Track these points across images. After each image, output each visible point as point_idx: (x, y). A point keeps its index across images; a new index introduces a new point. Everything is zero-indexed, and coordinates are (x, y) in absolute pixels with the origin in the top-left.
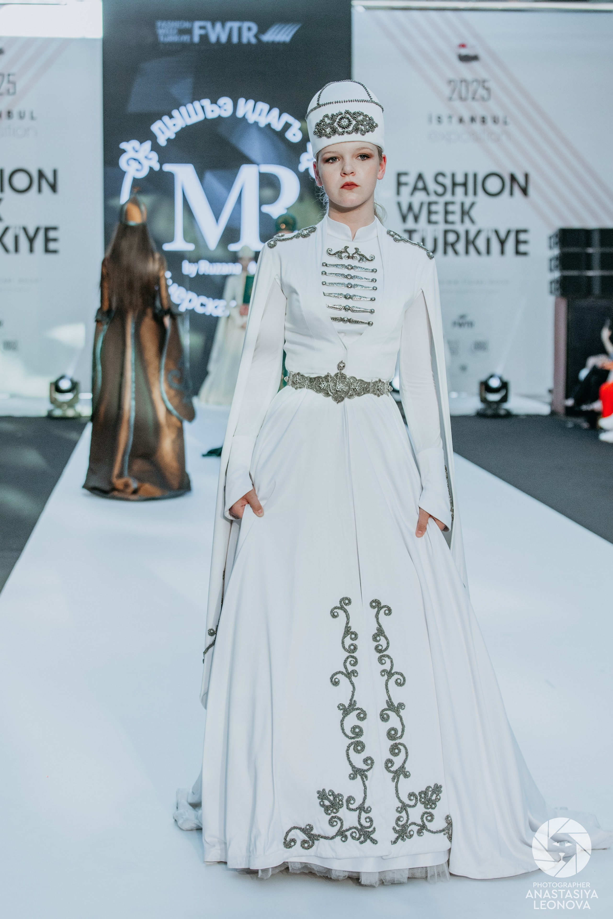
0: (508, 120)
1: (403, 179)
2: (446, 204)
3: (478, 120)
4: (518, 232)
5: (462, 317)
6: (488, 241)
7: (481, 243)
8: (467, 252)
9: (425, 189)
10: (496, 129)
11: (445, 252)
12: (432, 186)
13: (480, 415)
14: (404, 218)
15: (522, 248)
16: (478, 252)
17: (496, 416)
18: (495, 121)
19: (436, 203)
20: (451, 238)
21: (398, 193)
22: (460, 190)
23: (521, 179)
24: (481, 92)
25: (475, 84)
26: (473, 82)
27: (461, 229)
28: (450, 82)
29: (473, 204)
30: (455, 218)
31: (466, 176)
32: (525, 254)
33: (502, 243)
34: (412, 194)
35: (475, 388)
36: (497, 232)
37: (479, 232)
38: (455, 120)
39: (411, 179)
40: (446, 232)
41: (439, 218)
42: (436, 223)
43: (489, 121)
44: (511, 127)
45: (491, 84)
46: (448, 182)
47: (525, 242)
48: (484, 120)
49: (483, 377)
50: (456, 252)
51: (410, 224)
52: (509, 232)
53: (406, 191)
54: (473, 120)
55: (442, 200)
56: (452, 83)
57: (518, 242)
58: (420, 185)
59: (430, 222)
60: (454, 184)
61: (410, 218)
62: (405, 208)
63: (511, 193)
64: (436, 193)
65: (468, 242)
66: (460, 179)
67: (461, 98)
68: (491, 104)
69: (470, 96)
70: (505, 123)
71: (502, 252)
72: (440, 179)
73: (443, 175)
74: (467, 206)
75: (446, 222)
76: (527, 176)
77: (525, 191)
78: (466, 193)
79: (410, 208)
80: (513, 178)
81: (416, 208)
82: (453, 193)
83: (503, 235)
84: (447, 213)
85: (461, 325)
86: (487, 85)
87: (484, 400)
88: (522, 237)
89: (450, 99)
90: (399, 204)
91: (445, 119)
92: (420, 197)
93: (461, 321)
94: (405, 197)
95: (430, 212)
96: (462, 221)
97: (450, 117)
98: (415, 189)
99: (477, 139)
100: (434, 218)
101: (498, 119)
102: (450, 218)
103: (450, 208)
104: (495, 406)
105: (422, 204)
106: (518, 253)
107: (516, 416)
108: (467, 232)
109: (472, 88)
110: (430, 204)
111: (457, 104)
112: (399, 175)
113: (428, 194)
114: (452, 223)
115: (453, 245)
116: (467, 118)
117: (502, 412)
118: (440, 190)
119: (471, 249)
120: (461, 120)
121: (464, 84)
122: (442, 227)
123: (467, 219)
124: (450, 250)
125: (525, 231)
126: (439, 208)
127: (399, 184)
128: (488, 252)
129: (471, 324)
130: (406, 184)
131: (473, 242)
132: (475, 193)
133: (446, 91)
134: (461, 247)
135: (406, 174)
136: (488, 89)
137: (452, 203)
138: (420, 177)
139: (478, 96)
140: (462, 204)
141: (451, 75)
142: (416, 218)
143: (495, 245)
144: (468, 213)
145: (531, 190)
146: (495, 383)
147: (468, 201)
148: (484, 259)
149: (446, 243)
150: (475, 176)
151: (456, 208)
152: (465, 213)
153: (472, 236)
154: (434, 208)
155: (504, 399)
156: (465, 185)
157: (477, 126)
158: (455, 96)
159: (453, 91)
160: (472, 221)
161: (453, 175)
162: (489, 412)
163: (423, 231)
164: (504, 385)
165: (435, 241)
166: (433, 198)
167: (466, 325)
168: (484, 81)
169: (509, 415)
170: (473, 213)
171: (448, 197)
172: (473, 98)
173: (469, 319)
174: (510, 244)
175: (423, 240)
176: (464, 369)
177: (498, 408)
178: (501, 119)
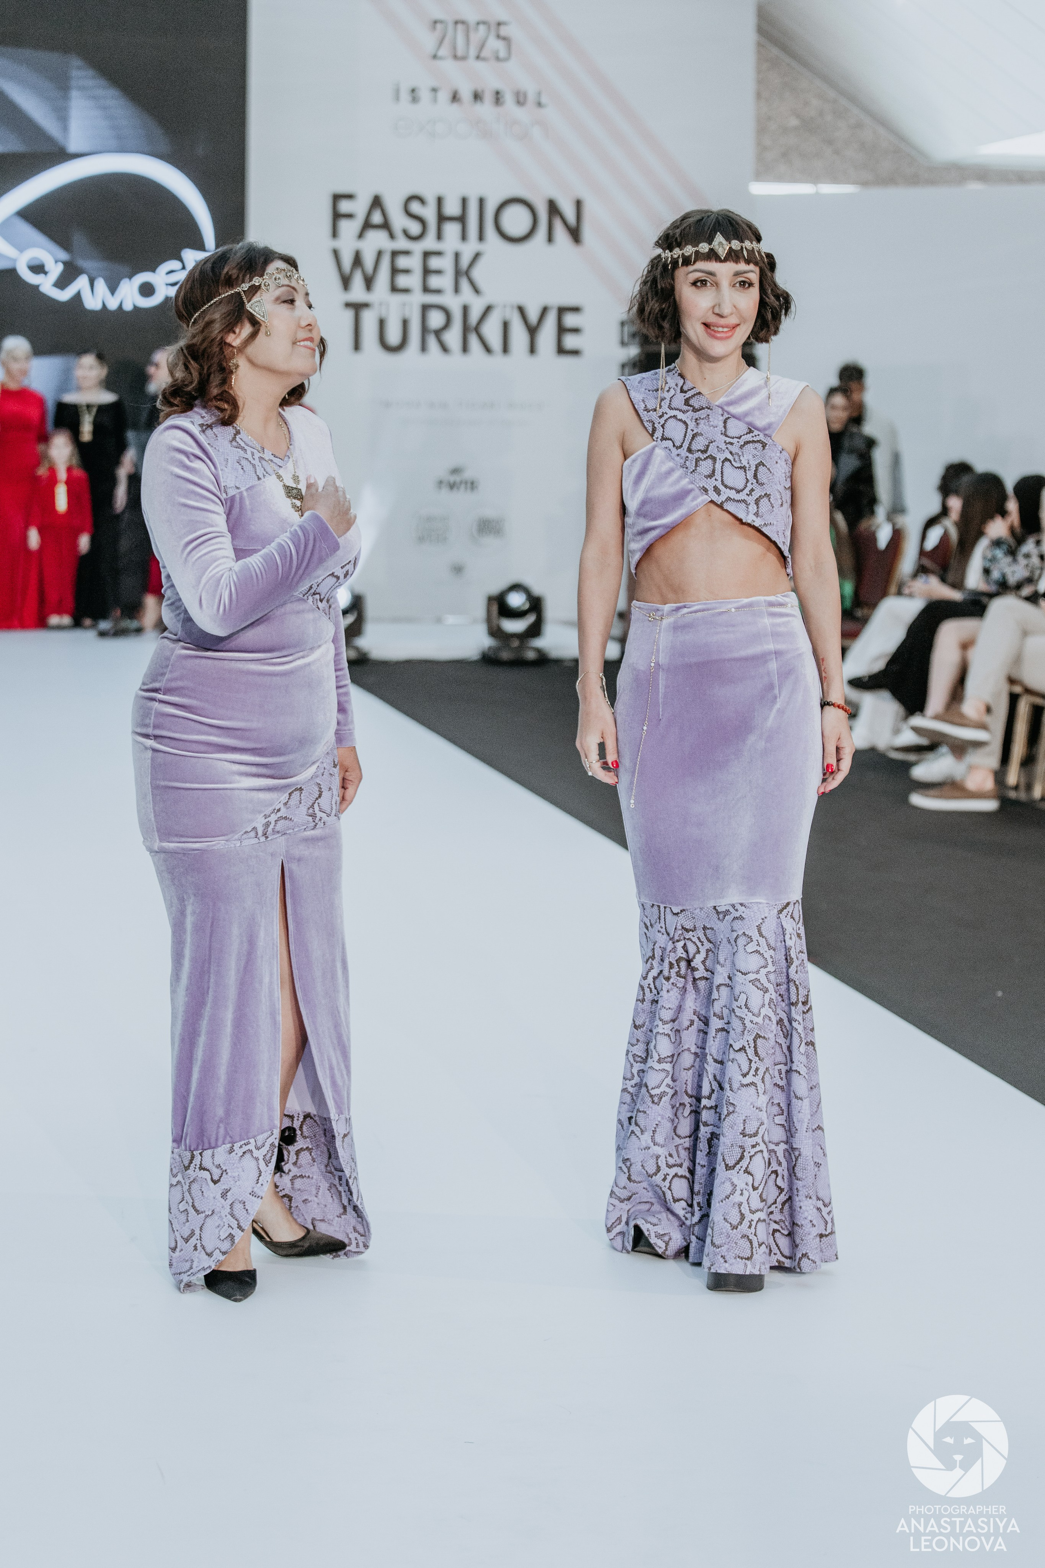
0: (544, 100)
1: (345, 206)
2: (427, 255)
3: (488, 97)
4: (562, 311)
5: (456, 471)
6: (506, 326)
7: (492, 331)
8: (465, 348)
9: (386, 226)
10: (520, 113)
11: (424, 348)
12: (399, 221)
13: (489, 660)
14: (346, 282)
15: (570, 341)
16: (488, 349)
17: (519, 663)
18: (520, 100)
19: (407, 253)
20: (436, 319)
21: (335, 234)
22: (452, 230)
23: (570, 214)
24: (493, 44)
25: (481, 29)
26: (479, 24)
27: (454, 304)
28: (436, 24)
29: (477, 256)
30: (443, 282)
31: (464, 201)
32: (575, 353)
33: (533, 331)
34: (361, 236)
35: (480, 610)
36: (521, 310)
37: (488, 309)
38: (444, 96)
39: (359, 207)
40: (425, 308)
41: (413, 281)
42: (406, 291)
43: (509, 99)
44: (550, 113)
45: (513, 30)
46: (429, 213)
47: (576, 330)
48: (498, 98)
49: (495, 588)
50: (445, 349)
51: (358, 292)
52: (545, 311)
53: (348, 228)
54: (477, 96)
55: (418, 248)
56: (439, 27)
57: (562, 330)
58: (377, 218)
59: (394, 289)
60: (442, 219)
61: (358, 281)
62: (347, 261)
63: (550, 239)
64: (406, 234)
65: (466, 329)
66: (452, 208)
67: (455, 56)
68: (513, 66)
69: (472, 51)
70: (539, 104)
71: (532, 350)
72: (415, 207)
73: (421, 200)
74: (465, 262)
75: (426, 289)
76: (579, 204)
77: (575, 234)
78: (464, 237)
79: (357, 260)
80: (553, 208)
81: (369, 261)
82: (439, 236)
83: (533, 317)
84: (427, 272)
85: (452, 486)
86: (504, 30)
87: (495, 632)
88: (570, 320)
89: (435, 56)
90: (336, 253)
91: (425, 95)
92: (377, 240)
93: (452, 479)
94: (348, 243)
95: (395, 271)
96: (457, 290)
97: (435, 91)
98: (367, 225)
99: (484, 131)
100: (402, 281)
101: (525, 95)
102: (434, 282)
103: (434, 263)
104: (516, 643)
105: (380, 254)
106: (561, 350)
107: (558, 662)
108: (465, 309)
109: (475, 37)
110: (395, 254)
111: (448, 66)
112: (337, 198)
113: (392, 236)
114: (438, 291)
115: (438, 333)
116: (466, 94)
117: (531, 655)
118: (415, 228)
119: (474, 341)
120: (455, 97)
121: (460, 29)
122: (418, 298)
123: (466, 285)
124: (432, 342)
125: (576, 310)
126: (413, 262)
127: (337, 216)
128: (506, 349)
129: (472, 485)
130: (350, 216)
131: (477, 329)
132: (481, 237)
133: (427, 41)
134: (453, 337)
135: (350, 197)
136: (506, 40)
137: (439, 253)
138: (377, 202)
139: (486, 53)
140: (457, 256)
141: (438, 14)
142: (369, 282)
143: (518, 334)
144: (467, 273)
145: (587, 232)
146: (516, 600)
147: (467, 251)
148: (498, 359)
149: (425, 330)
150: (481, 202)
151: (445, 263)
152: (461, 273)
153: (474, 316)
154: (402, 262)
155: (535, 630)
156: (462, 219)
157: (486, 109)
158: (444, 51)
159: (441, 41)
160: (477, 291)
161: (440, 201)
162: (505, 655)
163: (381, 304)
164: (536, 605)
165: (405, 323)
166: (402, 243)
167: (463, 486)
168: (500, 24)
169: (543, 660)
170: (476, 273)
171: (430, 243)
172: (479, 57)
173: (468, 475)
174: (547, 335)
175: (382, 323)
176: (458, 569)
177: (522, 647)
178: (531, 97)
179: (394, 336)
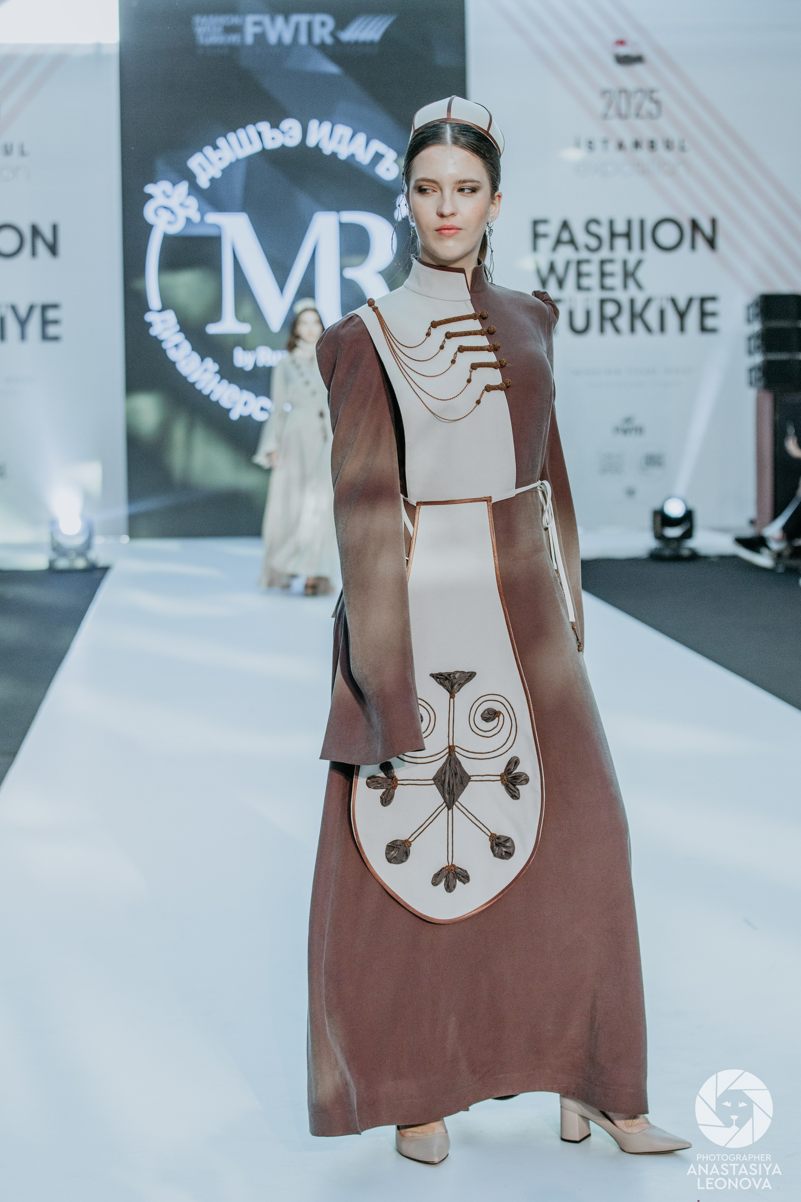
0: (687, 144)
1: (541, 229)
2: (603, 262)
3: (645, 145)
4: (703, 300)
5: (628, 420)
6: (662, 313)
7: (651, 316)
8: (632, 329)
9: (572, 242)
10: (670, 157)
11: (602, 330)
12: (582, 238)
13: (655, 557)
14: (544, 283)
15: (710, 322)
16: (648, 329)
17: (677, 558)
18: (668, 145)
19: (587, 261)
20: (610, 309)
21: (535, 248)
22: (621, 243)
23: (706, 227)
24: (648, 106)
25: (639, 95)
26: (637, 92)
27: (623, 297)
28: (604, 93)
29: (639, 263)
30: (615, 281)
31: (629, 223)
32: (713, 330)
33: (682, 315)
34: (554, 249)
35: (647, 521)
36: (674, 301)
37: (648, 302)
38: (612, 145)
39: (552, 229)
40: (603, 302)
41: (593, 281)
42: (588, 289)
43: (660, 146)
44: (691, 155)
45: (662, 95)
46: (604, 232)
47: (713, 314)
48: (652, 145)
49: (658, 503)
50: (617, 330)
52: (690, 301)
53: (545, 244)
54: (637, 145)
55: (596, 258)
56: (608, 95)
57: (703, 314)
58: (565, 236)
59: (579, 287)
60: (613, 235)
61: (552, 281)
62: (545, 269)
63: (693, 246)
64: (588, 247)
65: (632, 316)
66: (620, 227)
67: (621, 116)
68: (663, 122)
69: (633, 111)
70: (682, 149)
71: (682, 328)
72: (594, 228)
73: (596, 222)
74: (631, 266)
75: (603, 287)
76: (714, 222)
77: (711, 243)
78: (630, 247)
79: (552, 268)
80: (695, 226)
81: (560, 268)
82: (612, 247)
83: (682, 304)
84: (603, 275)
85: (625, 431)
86: (655, 96)
87: (660, 537)
88: (710, 307)
89: (605, 116)
90: (536, 264)
91: (598, 145)
92: (566, 253)
93: (626, 426)
94: (544, 255)
95: (579, 275)
96: (625, 286)
97: (605, 142)
98: (559, 242)
99: (642, 170)
100: (585, 282)
101: (672, 143)
102: (609, 282)
103: (608, 268)
104: (674, 544)
105: (568, 264)
106: (703, 329)
107: (705, 558)
108: (632, 302)
109: (634, 101)
110: (579, 263)
111: (615, 124)
112: (536, 223)
113: (577, 249)
114: (611, 289)
115: (612, 320)
116: (628, 142)
117: (685, 553)
118: (593, 243)
119: (639, 325)
120: (621, 146)
121: (623, 95)
122: (597, 294)
123: (631, 284)
124: (608, 326)
125: (713, 299)
126: (593, 268)
127: (536, 236)
128: (662, 328)
129: (640, 430)
130: (545, 236)
131: (641, 316)
132: (642, 247)
133: (600, 105)
134: (623, 322)
135: (545, 221)
136: (657, 103)
137: (611, 261)
138: (565, 225)
139: (643, 112)
140: (625, 263)
141: (605, 84)
142: (561, 283)
143: (672, 319)
144: (632, 275)
145: (720, 242)
146: (674, 512)
147: (633, 258)
148: (657, 338)
149: (603, 317)
150: (642, 223)
151: (616, 268)
152: (628, 275)
153: (639, 306)
154: (585, 268)
155: (688, 534)
156: (628, 235)
157: (643, 154)
158: (612, 112)
159: (609, 105)
160: (639, 286)
161: (611, 223)
162: (667, 552)
163: (570, 299)
164: (688, 515)
165: (588, 314)
166: (584, 254)
167: (633, 432)
168: (652, 91)
169: (694, 557)
170: (641, 275)
171: (605, 253)
172: (638, 115)
173: (637, 422)
174: (693, 318)
175: (571, 314)
176: (631, 492)
177: (679, 547)
178: (676, 144)
179: (580, 323)
